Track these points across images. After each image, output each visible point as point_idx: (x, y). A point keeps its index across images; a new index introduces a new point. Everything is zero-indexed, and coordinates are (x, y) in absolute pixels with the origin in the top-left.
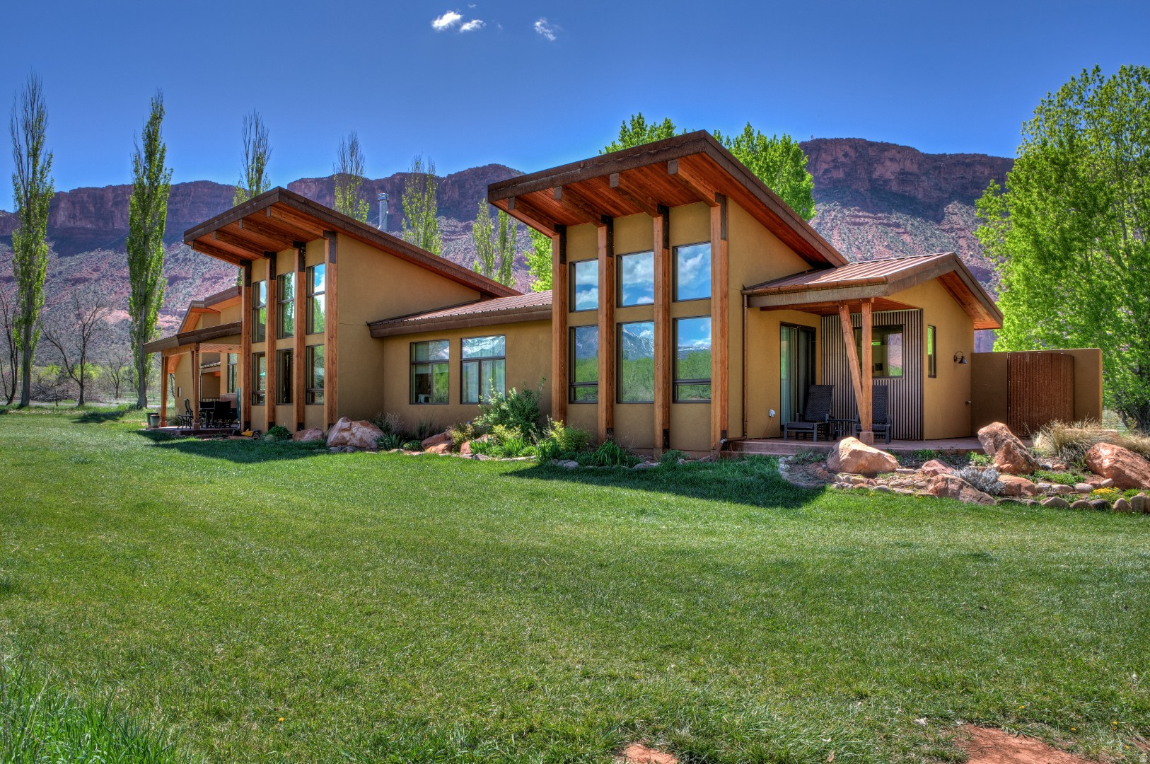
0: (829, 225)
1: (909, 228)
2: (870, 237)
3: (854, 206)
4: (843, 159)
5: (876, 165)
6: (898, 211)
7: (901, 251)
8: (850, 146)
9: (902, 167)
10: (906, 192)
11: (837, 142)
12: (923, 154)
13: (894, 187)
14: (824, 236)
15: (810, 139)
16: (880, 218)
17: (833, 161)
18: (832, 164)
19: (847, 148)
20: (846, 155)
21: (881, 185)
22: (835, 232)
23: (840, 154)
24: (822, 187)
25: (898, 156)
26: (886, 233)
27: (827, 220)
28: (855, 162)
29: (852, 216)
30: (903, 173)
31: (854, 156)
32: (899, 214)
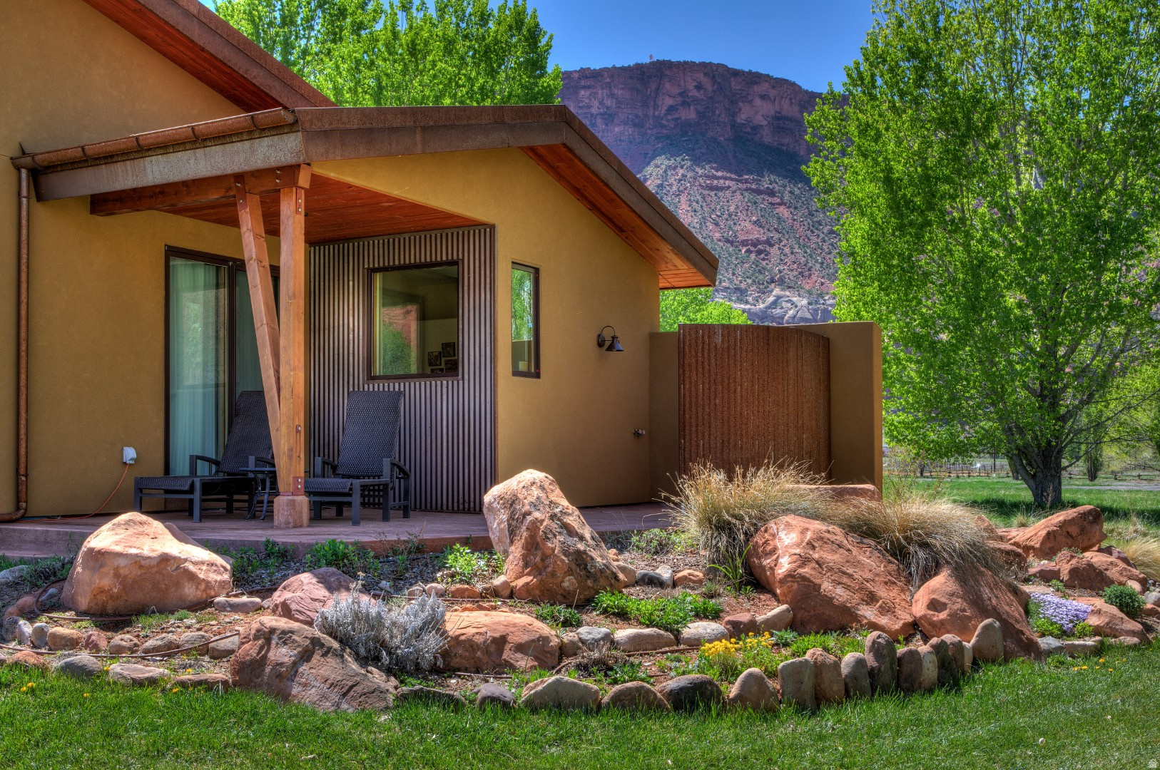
0: (675, 188)
1: (786, 198)
2: (732, 209)
3: (710, 162)
4: (694, 93)
5: (741, 104)
6: (772, 173)
7: (776, 230)
8: (705, 74)
9: (777, 108)
10: (783, 145)
11: (686, 66)
12: (806, 92)
13: (767, 137)
14: (667, 204)
15: (648, 61)
16: (746, 181)
17: (681, 94)
18: (679, 99)
19: (700, 76)
20: (699, 87)
21: (748, 133)
22: (683, 198)
23: (691, 86)
24: (664, 131)
25: (772, 93)
26: (755, 203)
27: (672, 180)
28: (711, 98)
29: (708, 177)
30: (778, 117)
31: (710, 89)
32: (772, 177)
